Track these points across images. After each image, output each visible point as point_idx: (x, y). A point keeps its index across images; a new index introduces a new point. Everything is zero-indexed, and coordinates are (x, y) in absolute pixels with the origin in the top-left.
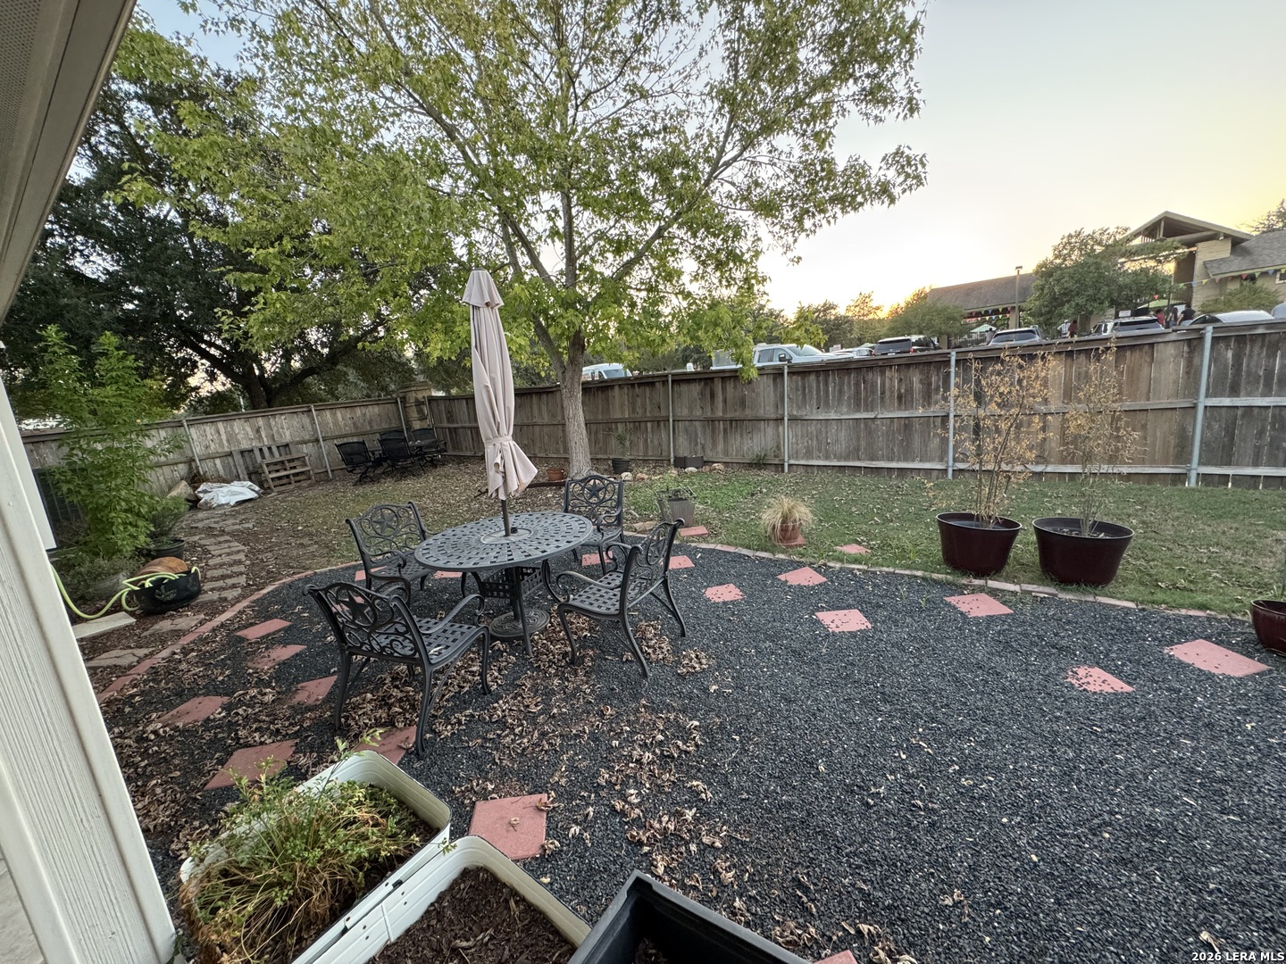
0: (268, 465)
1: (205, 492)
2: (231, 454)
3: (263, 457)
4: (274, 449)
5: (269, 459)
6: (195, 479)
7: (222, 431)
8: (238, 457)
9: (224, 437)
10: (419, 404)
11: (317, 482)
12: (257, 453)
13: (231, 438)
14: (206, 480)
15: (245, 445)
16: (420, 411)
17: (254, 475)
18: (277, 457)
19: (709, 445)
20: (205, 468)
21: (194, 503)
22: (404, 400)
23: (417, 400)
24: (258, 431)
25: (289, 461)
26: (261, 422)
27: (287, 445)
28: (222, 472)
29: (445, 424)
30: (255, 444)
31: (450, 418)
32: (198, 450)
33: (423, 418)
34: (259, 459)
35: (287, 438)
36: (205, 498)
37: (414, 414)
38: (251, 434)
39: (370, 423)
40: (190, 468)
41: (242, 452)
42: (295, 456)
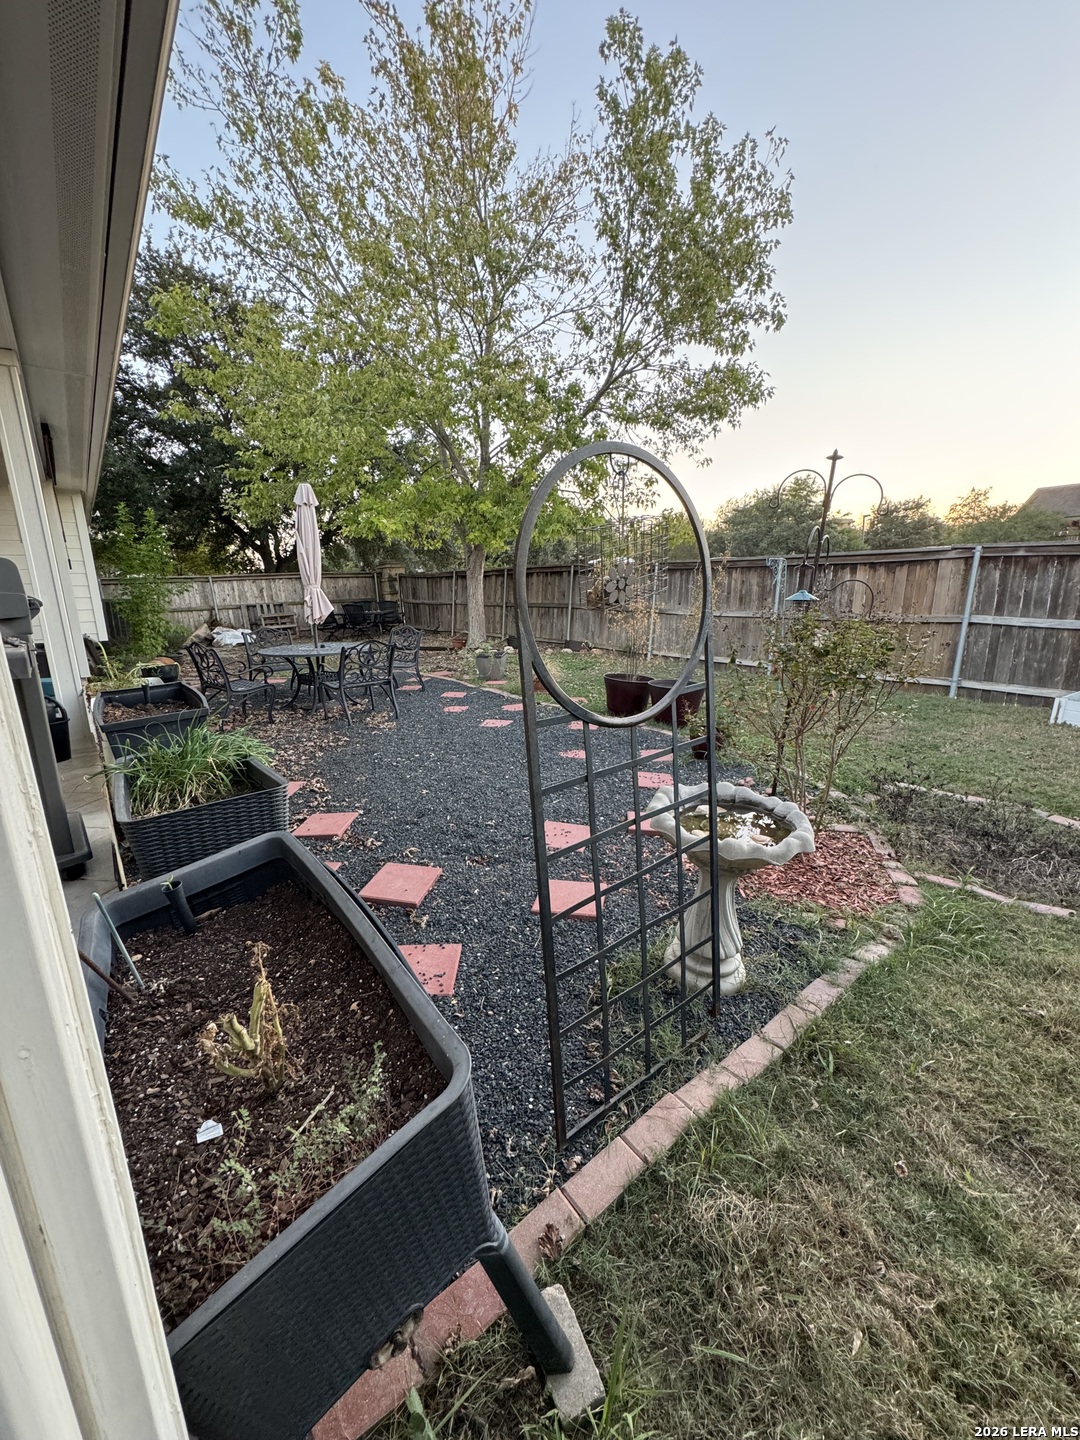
0: (265, 619)
1: (218, 633)
2: (239, 607)
3: (263, 612)
4: (272, 607)
5: (266, 615)
6: (213, 623)
7: (236, 588)
8: (244, 610)
9: (237, 593)
10: (391, 580)
11: (300, 637)
12: (259, 608)
13: (242, 594)
14: (220, 625)
15: (251, 602)
16: (392, 587)
17: (254, 625)
18: (273, 613)
19: (597, 632)
20: (221, 616)
21: (209, 641)
22: (380, 575)
23: (390, 576)
24: (261, 591)
25: (281, 617)
26: (264, 584)
27: (281, 605)
28: (233, 622)
29: (411, 600)
30: (259, 601)
31: (415, 596)
32: (218, 602)
33: (394, 593)
34: (259, 614)
35: (282, 599)
36: (217, 638)
37: (387, 589)
38: (256, 593)
39: (349, 593)
40: (211, 615)
41: (248, 607)
42: (286, 614)
